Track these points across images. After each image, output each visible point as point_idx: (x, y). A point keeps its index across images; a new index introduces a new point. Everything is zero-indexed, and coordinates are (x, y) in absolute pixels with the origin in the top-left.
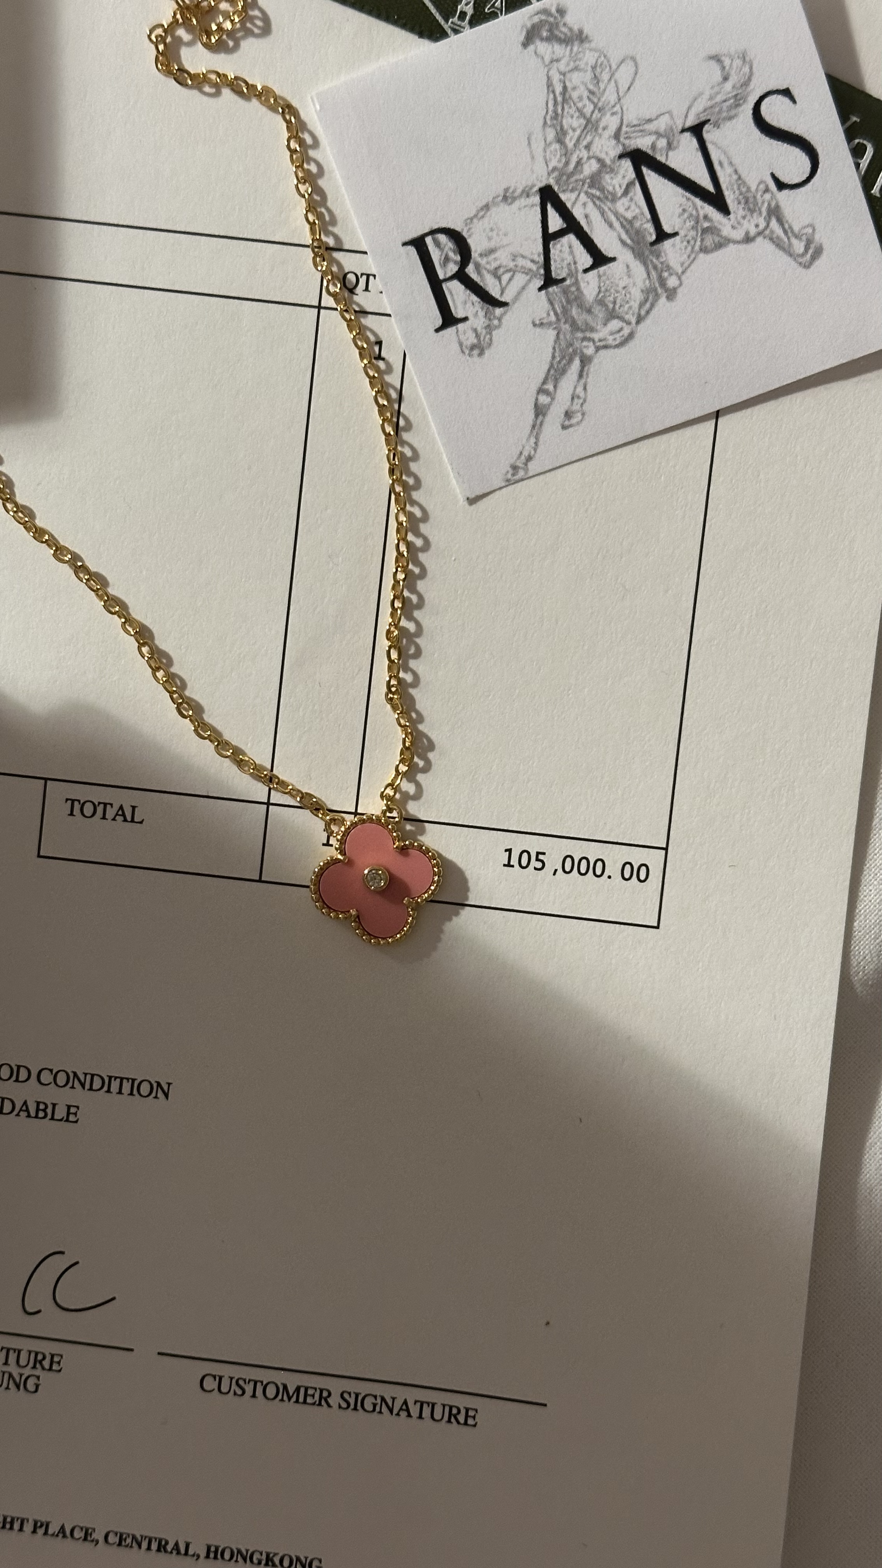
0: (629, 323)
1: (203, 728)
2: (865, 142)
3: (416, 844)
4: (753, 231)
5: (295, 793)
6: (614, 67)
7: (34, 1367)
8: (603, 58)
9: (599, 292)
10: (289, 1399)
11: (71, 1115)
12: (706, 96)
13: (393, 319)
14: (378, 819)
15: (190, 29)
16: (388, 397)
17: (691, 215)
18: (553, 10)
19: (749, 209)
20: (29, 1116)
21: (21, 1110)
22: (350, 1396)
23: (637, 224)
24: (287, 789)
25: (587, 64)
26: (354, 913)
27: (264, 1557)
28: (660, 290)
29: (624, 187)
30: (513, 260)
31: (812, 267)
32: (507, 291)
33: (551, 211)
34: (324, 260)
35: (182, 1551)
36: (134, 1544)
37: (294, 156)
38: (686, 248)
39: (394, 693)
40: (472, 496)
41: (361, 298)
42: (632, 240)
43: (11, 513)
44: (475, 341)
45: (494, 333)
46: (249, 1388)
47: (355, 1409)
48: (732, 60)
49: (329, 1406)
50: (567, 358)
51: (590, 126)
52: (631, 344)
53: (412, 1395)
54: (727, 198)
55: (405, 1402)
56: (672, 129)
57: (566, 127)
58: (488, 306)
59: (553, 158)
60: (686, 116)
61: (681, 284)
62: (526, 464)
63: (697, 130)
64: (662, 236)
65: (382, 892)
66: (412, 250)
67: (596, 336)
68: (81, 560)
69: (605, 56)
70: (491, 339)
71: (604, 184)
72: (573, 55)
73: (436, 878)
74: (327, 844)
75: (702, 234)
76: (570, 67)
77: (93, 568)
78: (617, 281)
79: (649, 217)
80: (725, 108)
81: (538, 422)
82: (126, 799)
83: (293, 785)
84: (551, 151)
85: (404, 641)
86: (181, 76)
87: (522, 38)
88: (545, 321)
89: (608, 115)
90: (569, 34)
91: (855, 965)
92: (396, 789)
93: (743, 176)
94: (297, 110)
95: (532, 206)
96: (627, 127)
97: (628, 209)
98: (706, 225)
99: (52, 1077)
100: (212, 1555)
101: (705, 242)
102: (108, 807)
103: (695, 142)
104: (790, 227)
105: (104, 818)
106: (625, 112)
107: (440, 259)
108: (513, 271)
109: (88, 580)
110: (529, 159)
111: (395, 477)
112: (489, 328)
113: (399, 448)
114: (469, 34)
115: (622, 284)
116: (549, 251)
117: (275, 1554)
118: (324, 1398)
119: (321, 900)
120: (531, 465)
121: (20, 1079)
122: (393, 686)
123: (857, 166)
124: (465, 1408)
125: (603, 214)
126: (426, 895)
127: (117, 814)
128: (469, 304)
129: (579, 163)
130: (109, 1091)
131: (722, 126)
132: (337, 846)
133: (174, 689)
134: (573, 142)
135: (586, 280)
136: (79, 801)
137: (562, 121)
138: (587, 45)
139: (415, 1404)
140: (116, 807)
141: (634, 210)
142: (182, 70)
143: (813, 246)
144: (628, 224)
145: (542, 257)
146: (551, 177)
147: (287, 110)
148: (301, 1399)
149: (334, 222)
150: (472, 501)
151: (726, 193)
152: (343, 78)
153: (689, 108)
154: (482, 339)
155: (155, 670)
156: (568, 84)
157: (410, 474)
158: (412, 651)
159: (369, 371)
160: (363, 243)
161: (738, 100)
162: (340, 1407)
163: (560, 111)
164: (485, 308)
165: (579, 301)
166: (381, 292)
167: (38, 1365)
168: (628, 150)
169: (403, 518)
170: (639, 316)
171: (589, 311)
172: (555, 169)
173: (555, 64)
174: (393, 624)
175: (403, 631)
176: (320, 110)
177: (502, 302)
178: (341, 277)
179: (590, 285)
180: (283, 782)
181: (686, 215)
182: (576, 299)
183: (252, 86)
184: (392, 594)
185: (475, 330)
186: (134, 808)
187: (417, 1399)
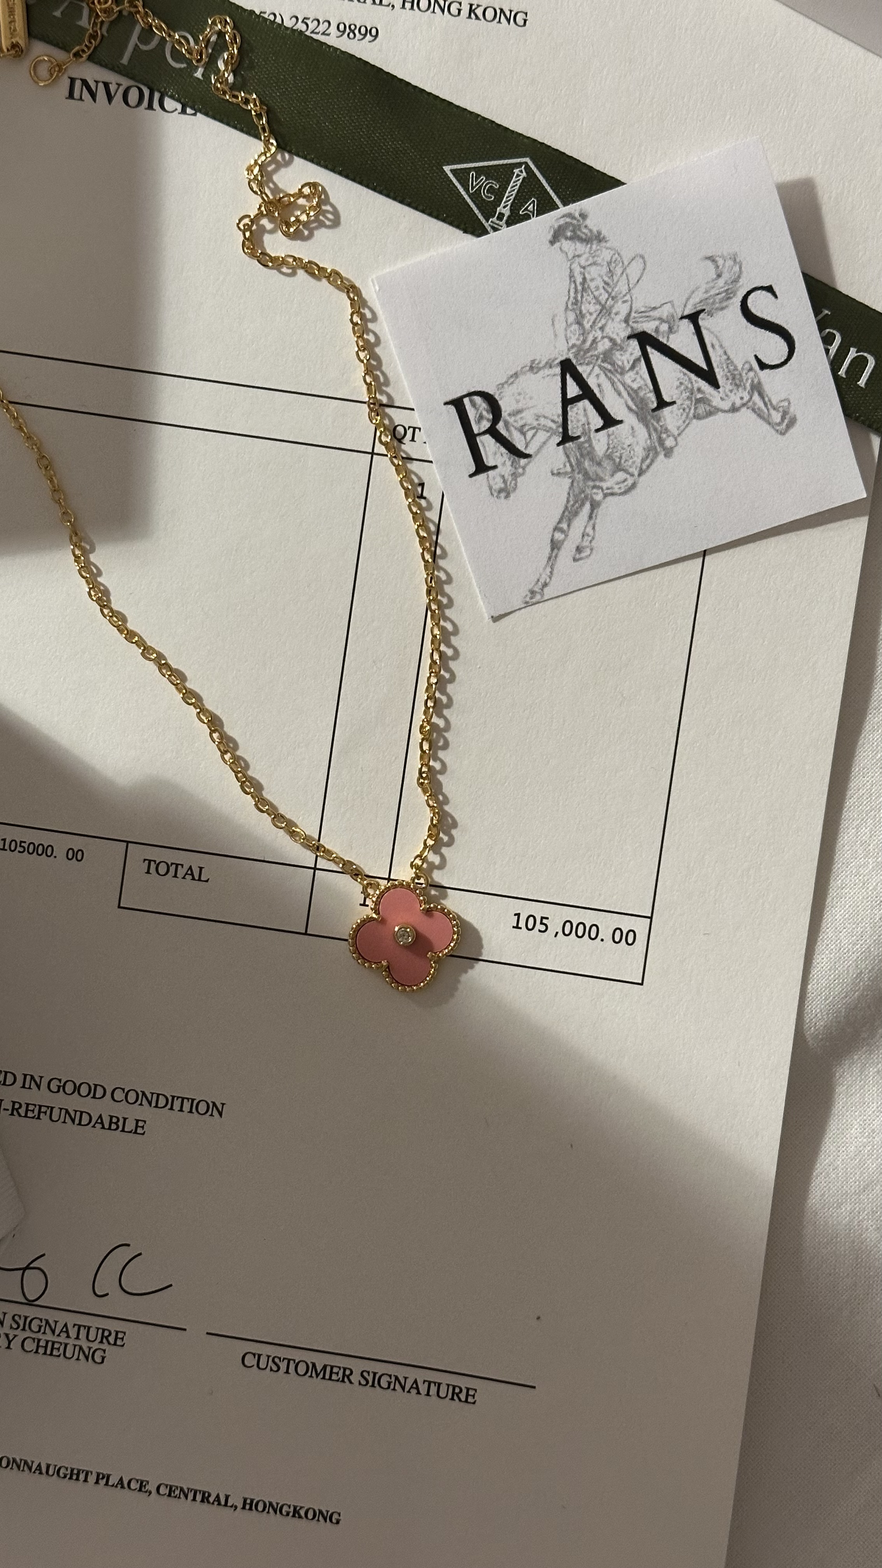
0: (632, 475)
1: (262, 803)
2: (835, 332)
3: (439, 907)
4: (738, 403)
5: (338, 860)
6: (626, 263)
7: (101, 1342)
8: (617, 255)
9: (608, 448)
10: (317, 1375)
11: (139, 1127)
12: (702, 290)
13: (434, 465)
14: (408, 885)
15: (272, 219)
16: (427, 530)
17: (687, 387)
18: (577, 215)
19: (736, 385)
20: (103, 1128)
21: (96, 1122)
22: (369, 1375)
23: (642, 394)
24: (331, 856)
25: (603, 259)
26: (385, 964)
27: (292, 1509)
28: (659, 449)
29: (631, 362)
30: (537, 420)
31: (787, 435)
32: (530, 445)
33: (570, 380)
34: (378, 415)
35: (223, 1502)
36: (182, 1496)
37: (356, 328)
38: (682, 415)
39: (424, 779)
40: (496, 615)
41: (408, 447)
42: (636, 406)
43: (108, 618)
44: (503, 486)
45: (519, 480)
46: (283, 1366)
47: (373, 1386)
48: (725, 261)
49: (351, 1382)
50: (579, 502)
51: (604, 311)
52: (634, 492)
53: (421, 1376)
54: (717, 374)
55: (416, 1382)
56: (673, 316)
57: (584, 312)
58: (514, 457)
59: (572, 336)
60: (685, 306)
61: (677, 444)
62: (542, 590)
63: (694, 318)
64: (662, 404)
65: (408, 947)
66: (452, 409)
67: (604, 485)
68: (165, 659)
69: (619, 254)
70: (516, 485)
71: (614, 358)
72: (592, 252)
73: (455, 937)
74: (364, 905)
75: (695, 404)
76: (589, 263)
77: (174, 666)
78: (623, 441)
79: (651, 387)
80: (717, 300)
81: (554, 555)
82: (195, 861)
83: (336, 853)
84: (571, 331)
85: (435, 735)
86: (265, 260)
87: (550, 237)
88: (561, 471)
89: (620, 302)
90: (589, 234)
91: (807, 1021)
92: (424, 860)
93: (731, 357)
94: (359, 289)
95: (554, 375)
96: (635, 313)
97: (633, 381)
98: (699, 396)
99: (124, 1094)
100: (248, 1507)
101: (697, 411)
102: (180, 867)
103: (692, 326)
104: (770, 401)
105: (175, 876)
106: (634, 301)
107: (476, 417)
108: (536, 429)
109: (169, 675)
110: (553, 336)
111: (431, 598)
112: (515, 476)
113: (436, 573)
114: (506, 232)
115: (628, 442)
116: (567, 413)
117: (301, 1508)
118: (346, 1376)
119: (357, 952)
120: (546, 590)
121: (97, 1096)
122: (424, 772)
123: (827, 351)
124: (466, 1388)
125: (613, 384)
126: (447, 951)
127: (186, 874)
128: (498, 455)
129: (594, 341)
130: (171, 1109)
131: (715, 315)
132: (373, 907)
133: (239, 769)
134: (590, 324)
135: (597, 438)
136: (155, 861)
137: (581, 306)
138: (603, 244)
139: (424, 1383)
140: (186, 867)
141: (639, 382)
142: (264, 254)
143: (788, 417)
144: (633, 393)
145: (561, 418)
146: (571, 352)
147: (350, 289)
148: (327, 1377)
149: (387, 383)
150: (496, 619)
151: (717, 370)
152: (400, 265)
153: (688, 299)
154: (508, 483)
155: (223, 753)
156: (587, 276)
157: (444, 594)
158: (441, 744)
159: (412, 507)
160: (411, 400)
161: (729, 295)
162: (360, 1384)
163: (579, 298)
164: (512, 458)
165: (590, 456)
166: (425, 443)
167: (104, 1340)
168: (636, 332)
169: (436, 631)
170: (641, 469)
171: (599, 464)
172: (574, 346)
173: (577, 259)
174: (425, 720)
175: (434, 727)
176: (379, 290)
177: (526, 454)
178: (392, 429)
179: (600, 443)
180: (328, 850)
181: (682, 387)
182: (589, 453)
183: (322, 268)
184: (426, 695)
185: (503, 477)
186: (201, 868)
187: (426, 1379)
